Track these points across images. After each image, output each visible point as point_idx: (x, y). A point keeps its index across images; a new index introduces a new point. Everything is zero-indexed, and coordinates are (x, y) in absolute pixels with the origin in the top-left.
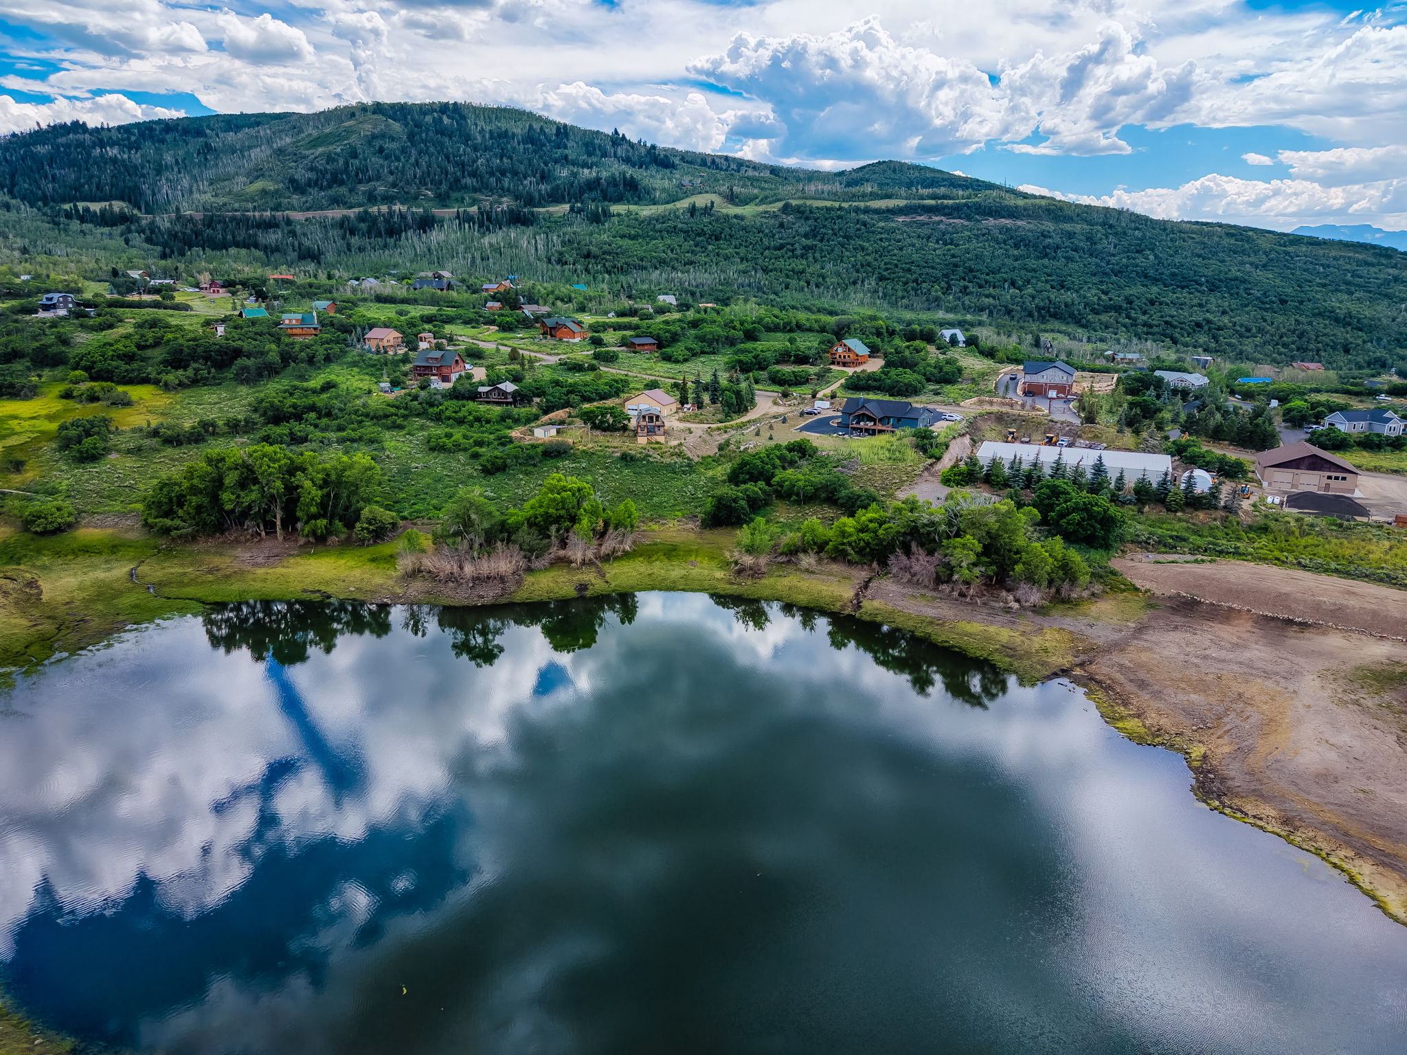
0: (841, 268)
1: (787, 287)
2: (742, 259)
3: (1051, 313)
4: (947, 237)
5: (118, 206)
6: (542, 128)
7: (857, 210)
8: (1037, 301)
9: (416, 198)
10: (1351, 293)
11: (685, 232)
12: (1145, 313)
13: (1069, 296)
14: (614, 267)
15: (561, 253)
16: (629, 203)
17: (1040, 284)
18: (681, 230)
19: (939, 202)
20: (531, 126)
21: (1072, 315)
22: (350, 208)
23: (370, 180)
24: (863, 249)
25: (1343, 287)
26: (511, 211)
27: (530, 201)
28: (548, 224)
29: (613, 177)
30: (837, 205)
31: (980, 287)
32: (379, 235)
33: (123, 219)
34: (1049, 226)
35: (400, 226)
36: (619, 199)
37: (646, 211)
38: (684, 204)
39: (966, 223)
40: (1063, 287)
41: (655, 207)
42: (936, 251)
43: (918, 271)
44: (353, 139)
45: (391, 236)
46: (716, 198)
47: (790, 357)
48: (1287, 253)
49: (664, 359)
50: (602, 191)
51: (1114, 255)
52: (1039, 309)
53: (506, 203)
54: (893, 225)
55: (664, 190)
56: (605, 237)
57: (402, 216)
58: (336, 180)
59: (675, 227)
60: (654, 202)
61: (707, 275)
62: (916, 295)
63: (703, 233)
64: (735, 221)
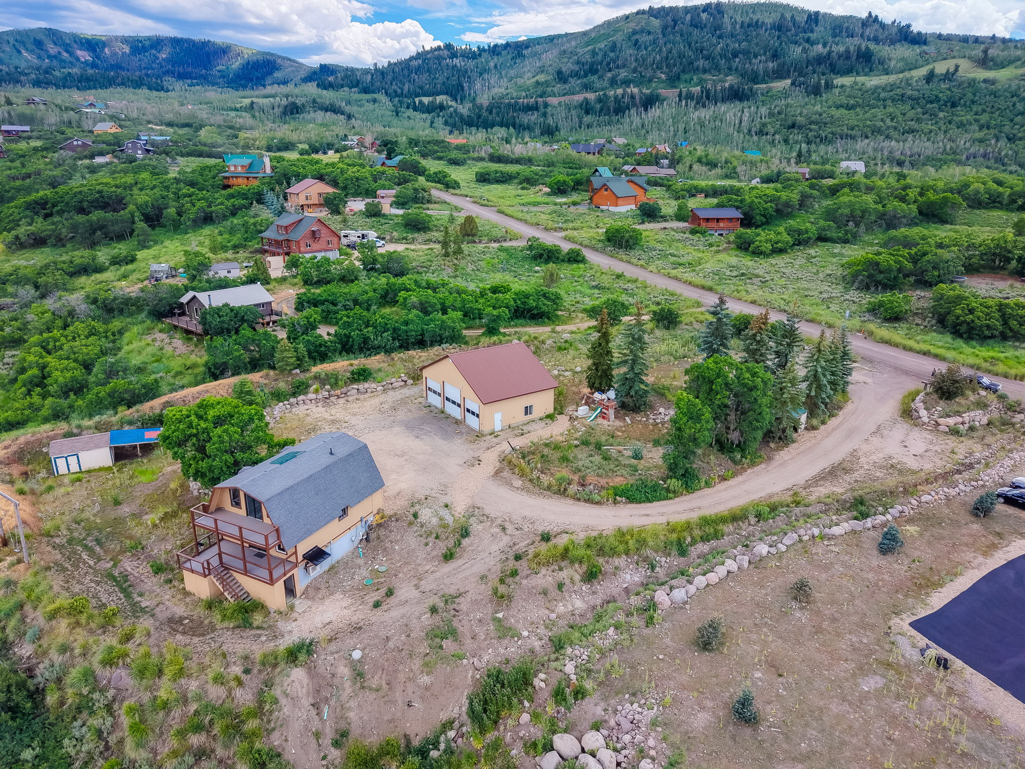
5: (439, 99)
6: (792, 17)
9: (650, 81)
11: (914, 100)
14: (817, 136)
15: (764, 125)
16: (858, 74)
18: (910, 98)
20: (782, 15)
22: (595, 92)
23: (618, 67)
26: (731, 87)
27: (755, 78)
28: (763, 99)
29: (847, 51)
32: (608, 114)
33: (442, 107)
35: (628, 104)
36: (848, 72)
37: (875, 81)
38: (922, 72)
41: (886, 77)
44: (618, 37)
45: (617, 115)
46: (964, 64)
47: (1008, 260)
49: (739, 247)
50: (831, 64)
53: (731, 80)
55: (903, 59)
56: (818, 108)
57: (632, 97)
58: (593, 70)
59: (903, 95)
60: (887, 72)
61: (928, 144)
63: (937, 99)
64: (983, 85)
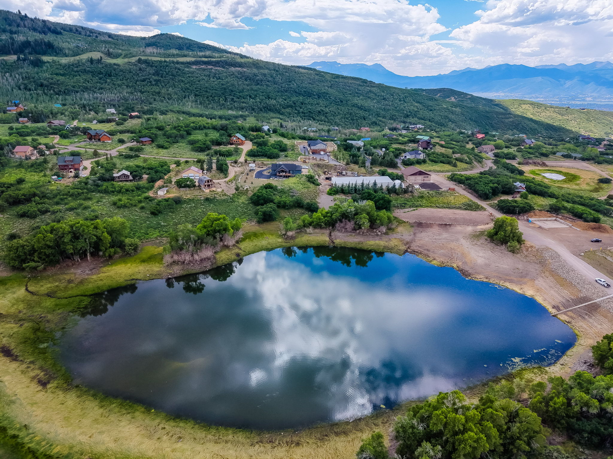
0: (176, 90)
1: (155, 100)
2: (127, 86)
3: (269, 109)
4: (217, 75)
7: (173, 62)
8: (262, 104)
10: (359, 97)
11: (91, 72)
12: (301, 108)
13: (273, 102)
14: (60, 91)
16: (51, 56)
17: (261, 97)
18: (89, 71)
19: (209, 59)
21: (276, 110)
24: (182, 81)
25: (356, 95)
28: (7, 67)
29: (37, 41)
30: (163, 59)
31: (238, 98)
34: (255, 71)
36: (45, 53)
37: (64, 61)
38: (84, 57)
39: (223, 69)
40: (269, 98)
41: (68, 58)
42: (214, 82)
43: (211, 92)
46: (101, 55)
47: (213, 142)
48: (336, 82)
49: (159, 147)
50: (33, 48)
51: (282, 83)
52: (264, 108)
54: (192, 70)
55: (69, 49)
56: (47, 75)
59: (85, 70)
60: (66, 55)
62: (214, 103)
63: (101, 73)
64: (115, 66)
